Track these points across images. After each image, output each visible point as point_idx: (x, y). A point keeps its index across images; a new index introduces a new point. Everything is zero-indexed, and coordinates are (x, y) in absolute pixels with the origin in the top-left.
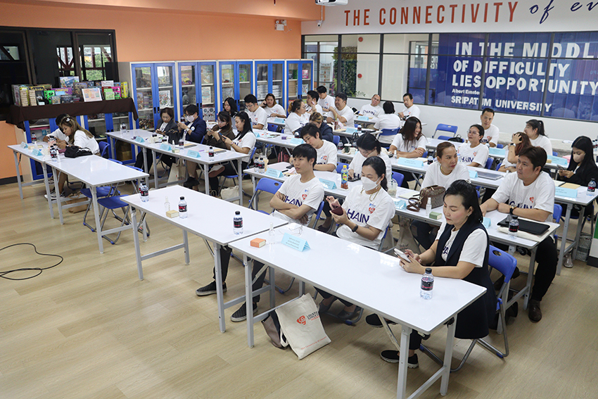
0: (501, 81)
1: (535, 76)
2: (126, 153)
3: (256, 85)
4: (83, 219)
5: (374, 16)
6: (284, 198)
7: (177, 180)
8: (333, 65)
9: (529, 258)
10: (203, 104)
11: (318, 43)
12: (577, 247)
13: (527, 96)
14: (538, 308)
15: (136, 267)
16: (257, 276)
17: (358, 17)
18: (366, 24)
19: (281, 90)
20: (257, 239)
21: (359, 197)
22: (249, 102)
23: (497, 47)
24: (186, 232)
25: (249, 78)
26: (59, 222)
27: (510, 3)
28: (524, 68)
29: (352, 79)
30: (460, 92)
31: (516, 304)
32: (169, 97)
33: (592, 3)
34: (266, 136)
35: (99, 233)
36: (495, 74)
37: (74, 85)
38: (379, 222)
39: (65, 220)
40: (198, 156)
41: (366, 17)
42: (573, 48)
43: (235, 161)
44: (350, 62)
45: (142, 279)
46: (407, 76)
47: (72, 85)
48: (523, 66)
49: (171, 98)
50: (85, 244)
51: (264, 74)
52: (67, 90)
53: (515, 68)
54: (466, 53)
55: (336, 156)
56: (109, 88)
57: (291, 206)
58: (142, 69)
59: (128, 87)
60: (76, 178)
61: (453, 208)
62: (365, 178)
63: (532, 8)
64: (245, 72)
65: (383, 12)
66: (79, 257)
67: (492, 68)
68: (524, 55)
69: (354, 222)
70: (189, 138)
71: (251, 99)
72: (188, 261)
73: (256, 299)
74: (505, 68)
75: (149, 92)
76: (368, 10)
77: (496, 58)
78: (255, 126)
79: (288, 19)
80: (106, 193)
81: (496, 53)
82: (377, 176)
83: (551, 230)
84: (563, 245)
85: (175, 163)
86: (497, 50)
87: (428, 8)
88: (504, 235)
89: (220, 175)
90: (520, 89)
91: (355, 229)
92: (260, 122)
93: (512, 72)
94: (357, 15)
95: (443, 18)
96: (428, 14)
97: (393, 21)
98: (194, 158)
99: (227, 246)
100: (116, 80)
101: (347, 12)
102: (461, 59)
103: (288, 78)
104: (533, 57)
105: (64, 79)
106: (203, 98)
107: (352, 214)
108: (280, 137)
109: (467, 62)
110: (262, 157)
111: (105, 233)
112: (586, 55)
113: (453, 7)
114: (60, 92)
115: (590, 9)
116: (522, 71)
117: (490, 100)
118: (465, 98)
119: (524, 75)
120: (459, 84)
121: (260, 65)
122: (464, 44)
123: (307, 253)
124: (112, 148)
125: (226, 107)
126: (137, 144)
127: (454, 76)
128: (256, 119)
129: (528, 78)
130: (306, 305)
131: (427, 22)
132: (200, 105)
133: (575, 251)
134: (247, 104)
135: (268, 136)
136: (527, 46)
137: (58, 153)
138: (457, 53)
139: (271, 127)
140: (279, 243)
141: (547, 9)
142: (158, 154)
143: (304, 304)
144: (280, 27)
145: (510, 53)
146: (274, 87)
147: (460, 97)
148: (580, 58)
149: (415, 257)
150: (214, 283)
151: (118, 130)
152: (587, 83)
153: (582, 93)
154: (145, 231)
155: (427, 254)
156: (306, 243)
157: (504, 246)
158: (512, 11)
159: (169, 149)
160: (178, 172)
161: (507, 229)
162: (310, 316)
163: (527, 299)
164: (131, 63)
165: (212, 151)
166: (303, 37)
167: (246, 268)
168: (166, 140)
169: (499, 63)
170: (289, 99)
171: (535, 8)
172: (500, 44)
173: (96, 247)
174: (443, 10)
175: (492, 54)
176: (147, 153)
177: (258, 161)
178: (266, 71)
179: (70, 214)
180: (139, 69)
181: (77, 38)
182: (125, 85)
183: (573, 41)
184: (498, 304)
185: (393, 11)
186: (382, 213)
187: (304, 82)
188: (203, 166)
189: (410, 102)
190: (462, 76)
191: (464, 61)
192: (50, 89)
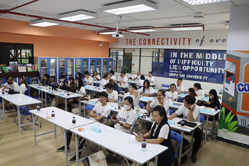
0: (188, 67)
1: (201, 66)
2: (35, 94)
3: (90, 67)
4: (14, 120)
5: (137, 42)
6: (95, 112)
7: (55, 105)
8: (123, 60)
9: (191, 136)
10: (68, 74)
11: (117, 51)
12: (212, 133)
13: (198, 73)
14: (195, 157)
15: (34, 140)
16: (80, 143)
17: (131, 42)
18: (134, 44)
19: (100, 70)
20: (81, 128)
21: (123, 112)
22: (86, 74)
23: (186, 54)
24: (56, 126)
25: (87, 65)
26: (4, 121)
27: (188, 38)
28: (197, 63)
29: (130, 66)
30: (172, 71)
31: (186, 155)
32: (54, 71)
33: (217, 40)
34: (92, 88)
35: (20, 125)
36: (186, 65)
37: (15, 65)
38: (130, 122)
39: (6, 120)
40: (63, 95)
41: (134, 42)
42: (215, 56)
43: (78, 98)
44: (129, 59)
45: (36, 144)
46: (152, 65)
47: (14, 65)
48: (196, 62)
49: (55, 72)
50: (13, 130)
51: (93, 63)
52: (12, 67)
53: (193, 62)
54: (175, 56)
55: (118, 96)
56: (30, 67)
57: (97, 116)
58: (45, 60)
59: (38, 67)
60: (12, 103)
61: (156, 116)
62: (125, 105)
63: (197, 41)
64: (85, 62)
65: (141, 40)
66: (10, 135)
67: (185, 62)
68: (197, 58)
69: (121, 122)
70: (61, 88)
71: (87, 73)
72: (56, 137)
73: (80, 153)
74: (190, 62)
75: (46, 69)
76: (135, 39)
77: (186, 59)
78: (88, 84)
79: (104, 42)
80: (24, 109)
81: (186, 57)
82: (130, 104)
83: (198, 125)
84: (206, 132)
85: (54, 98)
86: (186, 56)
87: (158, 39)
88: (179, 127)
89: (72, 103)
90: (196, 71)
91: (122, 125)
92: (91, 82)
93: (192, 64)
94: (131, 41)
95: (164, 43)
96: (158, 41)
97: (145, 44)
98: (61, 96)
99: (69, 131)
100: (33, 63)
101: (127, 40)
102: (173, 59)
103: (103, 65)
104: (200, 59)
105: (11, 63)
106: (68, 72)
107: (120, 119)
108: (97, 89)
109: (175, 60)
110: (88, 96)
111: (22, 125)
112: (219, 59)
113: (168, 39)
114: (9, 68)
115: (217, 42)
116: (196, 64)
117: (184, 75)
118: (175, 74)
119: (197, 65)
120: (172, 68)
121: (92, 60)
122: (174, 53)
123: (100, 133)
124: (29, 91)
125: (77, 76)
126: (39, 90)
127: (170, 65)
128: (89, 81)
129: (198, 66)
130: (100, 155)
131: (158, 44)
132: (66, 75)
133: (212, 134)
134: (85, 75)
135: (93, 88)
136: (197, 54)
137: (5, 92)
138: (171, 57)
139: (95, 85)
140: (89, 130)
141: (202, 41)
142: (47, 94)
143: (100, 154)
144: (100, 45)
145: (191, 57)
146: (97, 68)
147: (173, 74)
148: (217, 60)
149: (141, 136)
150: (64, 146)
151: (32, 84)
152: (220, 69)
153: (219, 73)
154: (39, 125)
155: (147, 134)
156: (100, 130)
157: (179, 132)
158: (189, 41)
159: (52, 92)
160: (55, 102)
161: (180, 125)
162: (102, 160)
163: (191, 153)
164: (39, 57)
165: (68, 93)
166: (110, 49)
167: (76, 139)
168: (51, 89)
169: (187, 61)
170: (103, 73)
171: (198, 41)
172: (187, 53)
173: (18, 131)
174: (164, 40)
175: (185, 57)
176: (43, 93)
177: (86, 98)
178: (94, 62)
179: (9, 118)
180: (43, 60)
181: (18, 46)
182: (36, 66)
183: (214, 53)
184: (175, 154)
185: (145, 40)
186: (132, 118)
187: (110, 67)
188: (65, 99)
189: (151, 75)
190: (173, 65)
191: (174, 60)
192: (5, 66)
